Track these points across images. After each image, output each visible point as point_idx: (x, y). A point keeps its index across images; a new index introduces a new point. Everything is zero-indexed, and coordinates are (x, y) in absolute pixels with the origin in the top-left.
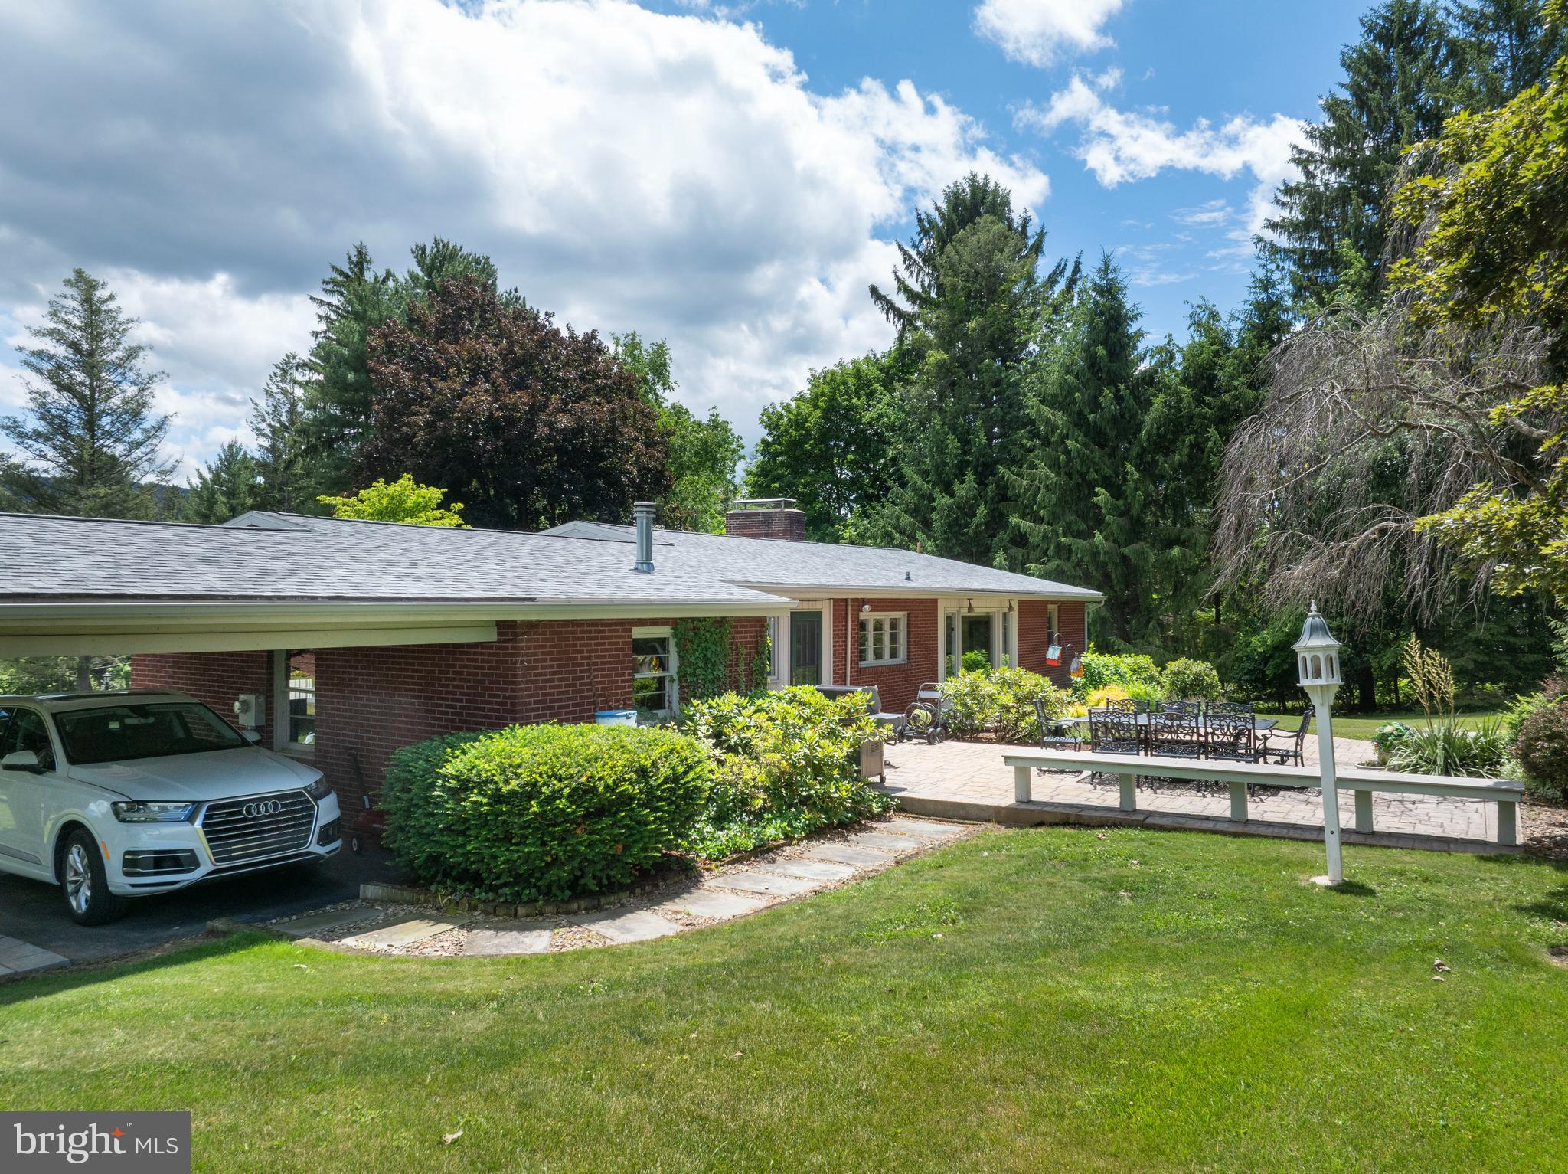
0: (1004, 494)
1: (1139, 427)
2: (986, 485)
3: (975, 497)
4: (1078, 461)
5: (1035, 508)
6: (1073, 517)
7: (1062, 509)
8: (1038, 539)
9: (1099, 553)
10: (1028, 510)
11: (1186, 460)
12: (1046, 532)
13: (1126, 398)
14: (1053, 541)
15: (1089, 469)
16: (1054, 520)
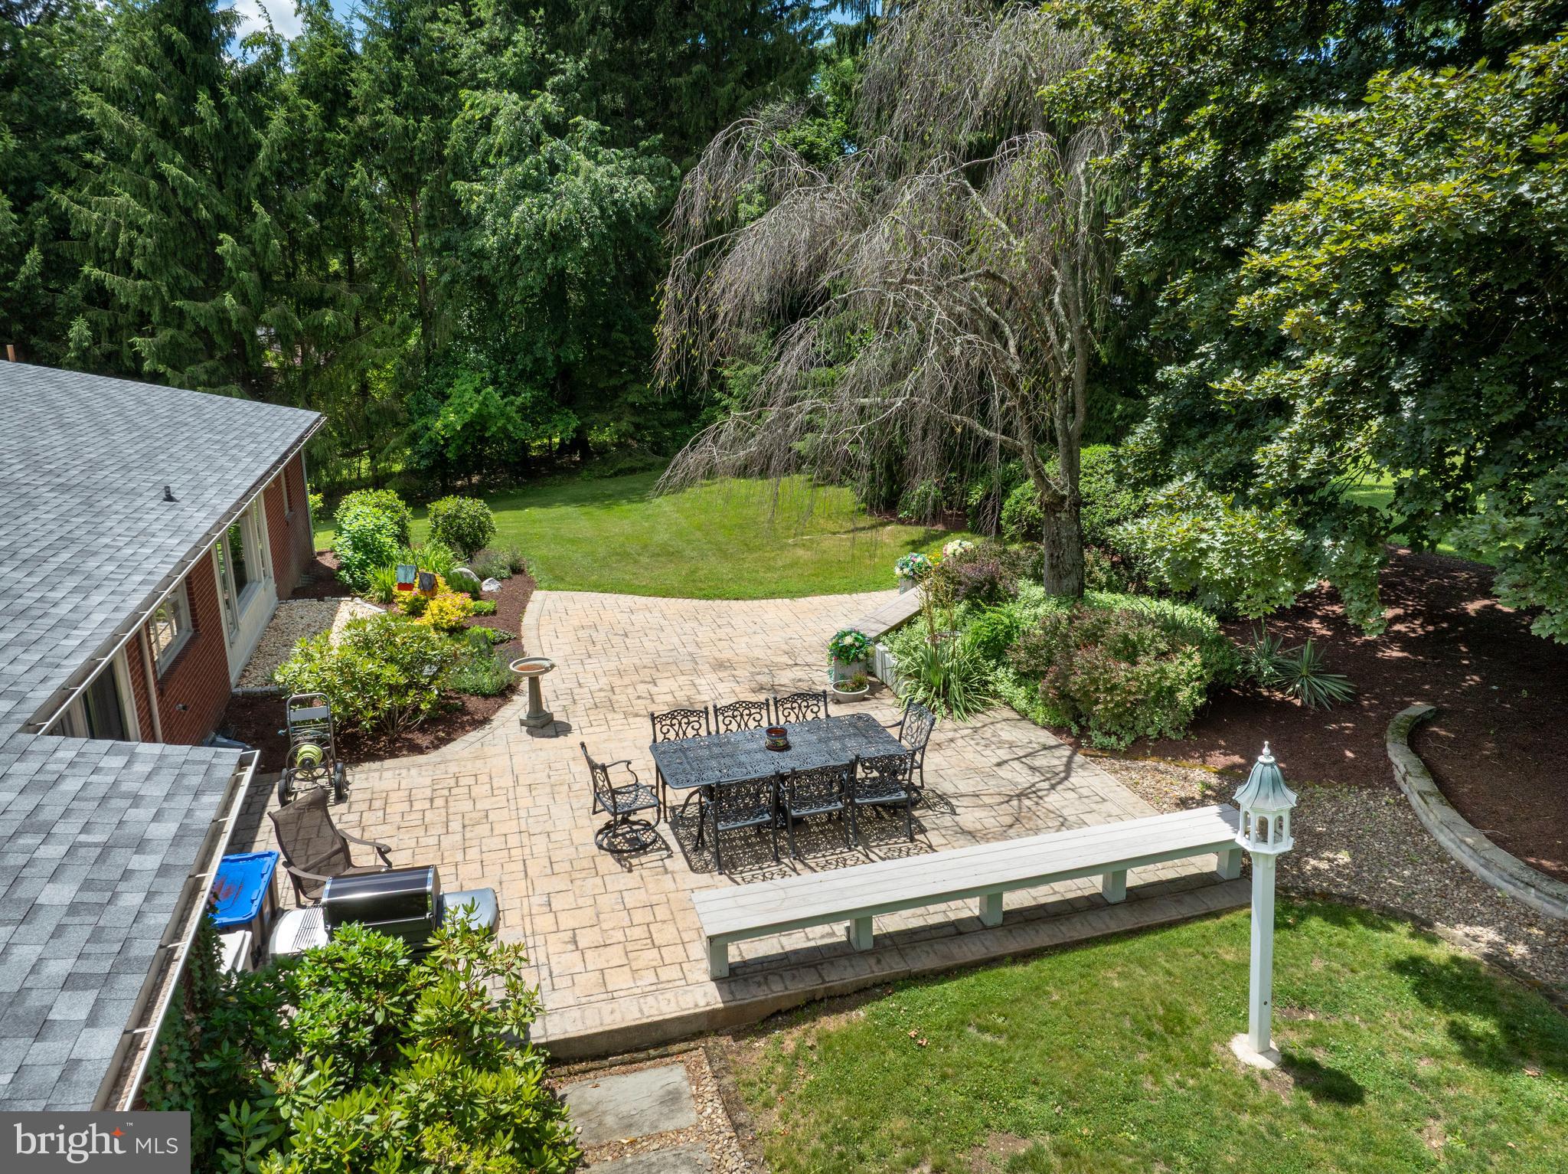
0: (63, 230)
1: (255, 149)
4: (180, 192)
5: (118, 253)
6: (181, 271)
7: (164, 257)
8: (134, 301)
9: (230, 321)
10: (106, 256)
11: (323, 198)
12: (144, 289)
13: (232, 108)
14: (156, 302)
15: (196, 204)
16: (154, 273)
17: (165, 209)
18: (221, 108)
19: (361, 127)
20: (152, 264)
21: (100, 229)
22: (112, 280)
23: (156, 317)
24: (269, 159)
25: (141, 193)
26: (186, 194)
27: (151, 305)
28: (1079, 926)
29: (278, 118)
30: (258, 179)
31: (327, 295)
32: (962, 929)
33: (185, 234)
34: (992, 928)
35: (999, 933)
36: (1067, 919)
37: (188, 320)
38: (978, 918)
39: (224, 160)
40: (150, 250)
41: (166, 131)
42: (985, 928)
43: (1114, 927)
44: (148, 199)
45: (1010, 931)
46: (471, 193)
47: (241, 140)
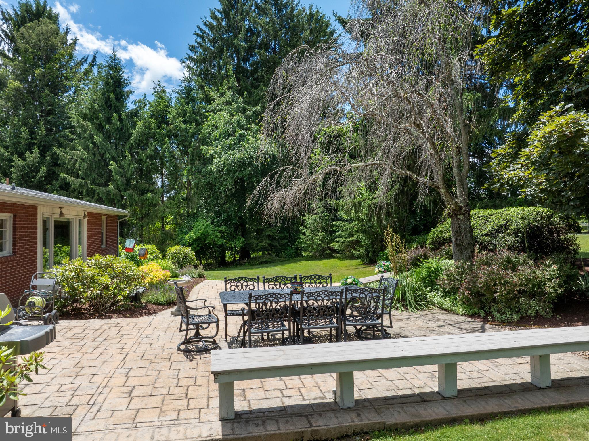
0: (56, 162)
1: (130, 135)
2: (45, 157)
3: (38, 162)
4: (100, 148)
5: (74, 170)
6: (96, 176)
7: (91, 171)
8: (77, 186)
9: (110, 195)
10: (70, 171)
11: (153, 153)
12: (81, 183)
13: (125, 120)
14: (85, 187)
15: (105, 152)
16: (86, 177)
17: (94, 155)
18: (121, 120)
19: (170, 129)
20: (85, 173)
21: (69, 161)
22: (70, 178)
23: (84, 193)
24: (135, 138)
25: (86, 149)
26: (102, 149)
27: (83, 189)
28: (520, 401)
29: (140, 125)
30: (130, 145)
31: (150, 189)
32: (425, 398)
33: (100, 163)
34: (450, 398)
35: (456, 402)
36: (509, 396)
37: (96, 195)
38: (438, 393)
39: (119, 139)
40: (85, 168)
41: (100, 128)
42: (444, 398)
43: (548, 403)
44: (89, 150)
45: (465, 401)
46: (209, 150)
47: (126, 132)
